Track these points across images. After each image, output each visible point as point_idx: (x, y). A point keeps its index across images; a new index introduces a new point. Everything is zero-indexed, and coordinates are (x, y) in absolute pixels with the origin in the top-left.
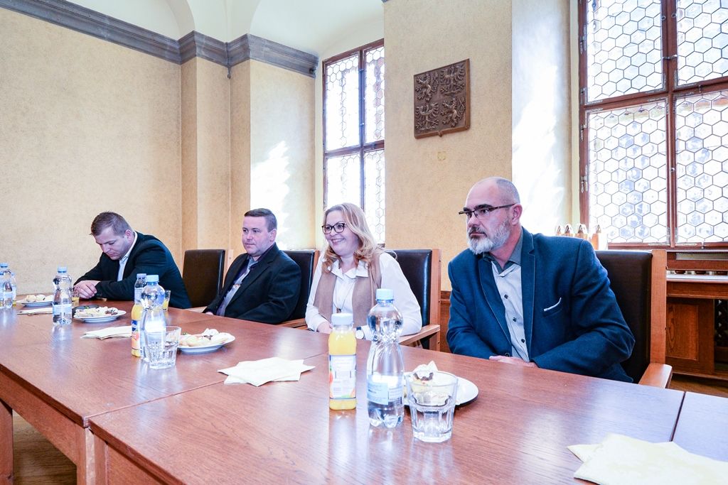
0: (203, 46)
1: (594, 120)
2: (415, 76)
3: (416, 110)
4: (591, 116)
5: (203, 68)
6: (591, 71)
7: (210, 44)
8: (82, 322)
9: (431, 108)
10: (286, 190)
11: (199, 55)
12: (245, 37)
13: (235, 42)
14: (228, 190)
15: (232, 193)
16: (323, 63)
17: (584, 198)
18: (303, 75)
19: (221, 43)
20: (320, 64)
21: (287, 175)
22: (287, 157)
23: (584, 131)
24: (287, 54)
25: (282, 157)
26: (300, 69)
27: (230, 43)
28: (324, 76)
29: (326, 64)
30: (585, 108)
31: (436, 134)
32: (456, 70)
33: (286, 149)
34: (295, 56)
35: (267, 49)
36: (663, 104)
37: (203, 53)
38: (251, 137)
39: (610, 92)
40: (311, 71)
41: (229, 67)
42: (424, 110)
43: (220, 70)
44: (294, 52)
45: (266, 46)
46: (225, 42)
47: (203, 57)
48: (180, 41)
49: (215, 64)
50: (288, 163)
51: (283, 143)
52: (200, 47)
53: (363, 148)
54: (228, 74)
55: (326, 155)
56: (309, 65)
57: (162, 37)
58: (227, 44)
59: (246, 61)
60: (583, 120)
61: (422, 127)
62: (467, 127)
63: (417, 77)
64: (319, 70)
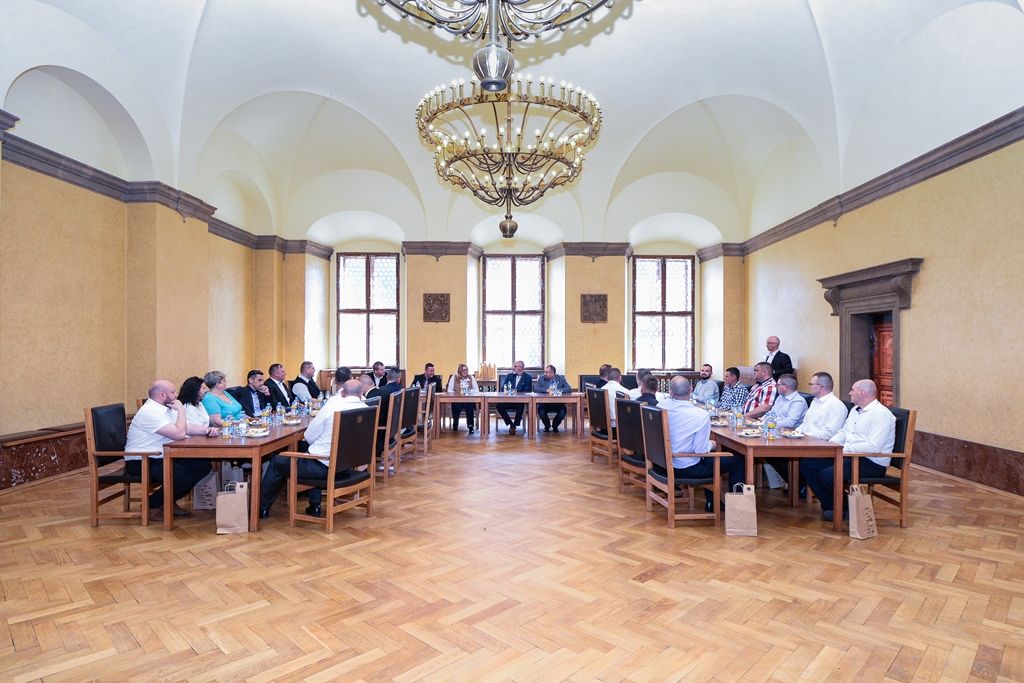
1: (489, 317)
3: (425, 309)
5: (276, 256)
9: (432, 309)
12: (304, 241)
15: (286, 334)
17: (484, 348)
18: (325, 260)
20: (335, 254)
23: (484, 322)
26: (325, 257)
27: (289, 240)
28: (338, 262)
30: (485, 312)
31: (435, 321)
32: (444, 297)
34: (324, 250)
36: (511, 316)
39: (494, 308)
42: (429, 309)
43: (279, 256)
44: (324, 248)
45: (314, 246)
49: (278, 251)
53: (369, 311)
54: (283, 258)
55: (339, 311)
56: (328, 254)
58: (287, 240)
59: (301, 254)
60: (484, 317)
61: (429, 316)
62: (449, 321)
63: (425, 295)
64: (334, 257)
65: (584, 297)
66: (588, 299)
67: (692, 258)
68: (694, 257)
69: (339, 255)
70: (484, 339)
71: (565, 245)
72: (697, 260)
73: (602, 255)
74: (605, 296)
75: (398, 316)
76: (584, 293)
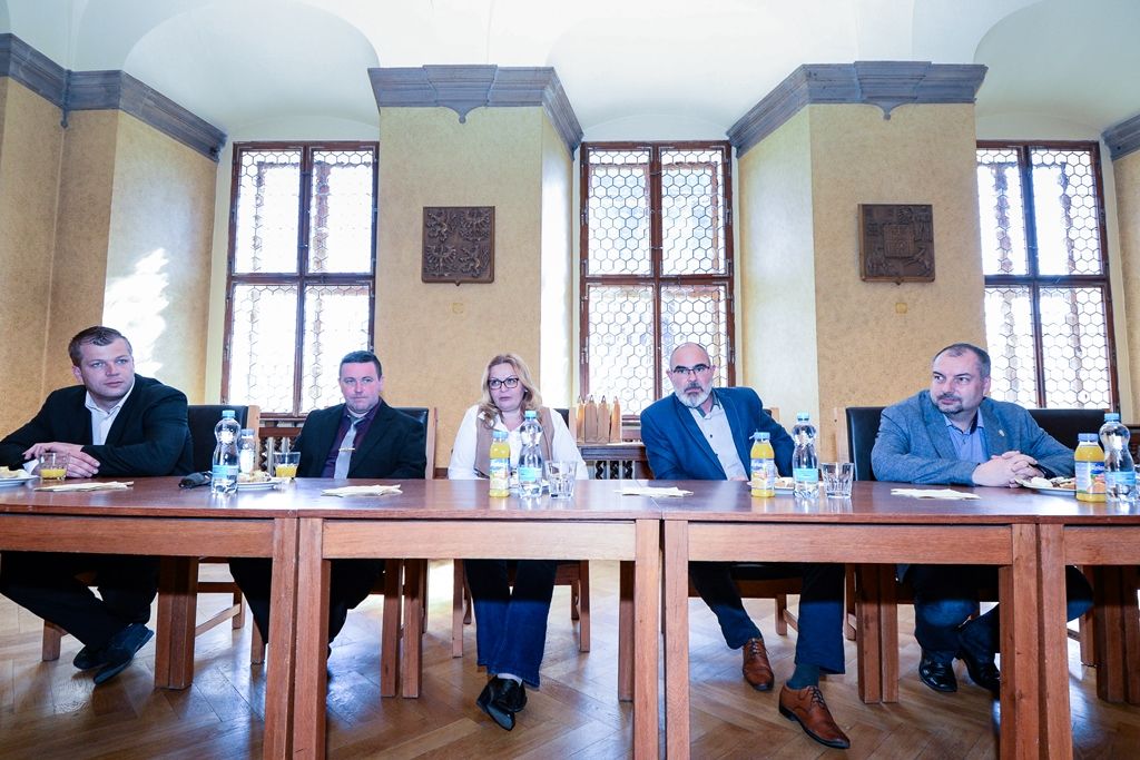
0: (24, 63)
1: (595, 293)
2: (426, 208)
3: (427, 249)
4: (591, 289)
5: (19, 99)
6: (592, 244)
7: (40, 64)
9: (447, 250)
10: (160, 325)
11: (14, 76)
12: (114, 74)
13: (89, 75)
14: (45, 312)
15: (52, 320)
16: (235, 146)
17: (584, 368)
18: (199, 155)
19: (60, 69)
20: (230, 147)
21: (164, 303)
22: (165, 275)
23: (585, 303)
24: (180, 118)
25: (159, 273)
26: (197, 144)
27: (76, 74)
28: (235, 166)
29: (241, 148)
30: (586, 281)
31: (453, 282)
32: (480, 215)
33: (166, 261)
34: (193, 124)
35: (151, 103)
36: (650, 289)
37: (22, 75)
38: (111, 231)
39: (609, 270)
40: (212, 152)
41: (66, 109)
42: (438, 250)
43: (48, 110)
44: (192, 119)
45: (149, 98)
46: (66, 68)
47: (20, 81)
49: (40, 97)
50: (167, 284)
51: (160, 252)
52: (17, 63)
53: (303, 279)
54: (62, 119)
55: (233, 280)
56: (210, 142)
58: (69, 72)
59: (108, 112)
60: (584, 291)
61: (435, 270)
62: (491, 280)
63: (427, 210)
64: (226, 154)
65: (867, 210)
66: (877, 217)
67: (1092, 148)
68: (1097, 144)
69: (239, 149)
70: (583, 344)
71: (810, 73)
72: (1105, 152)
73: (914, 100)
74: (927, 209)
75: (373, 291)
76: (869, 201)
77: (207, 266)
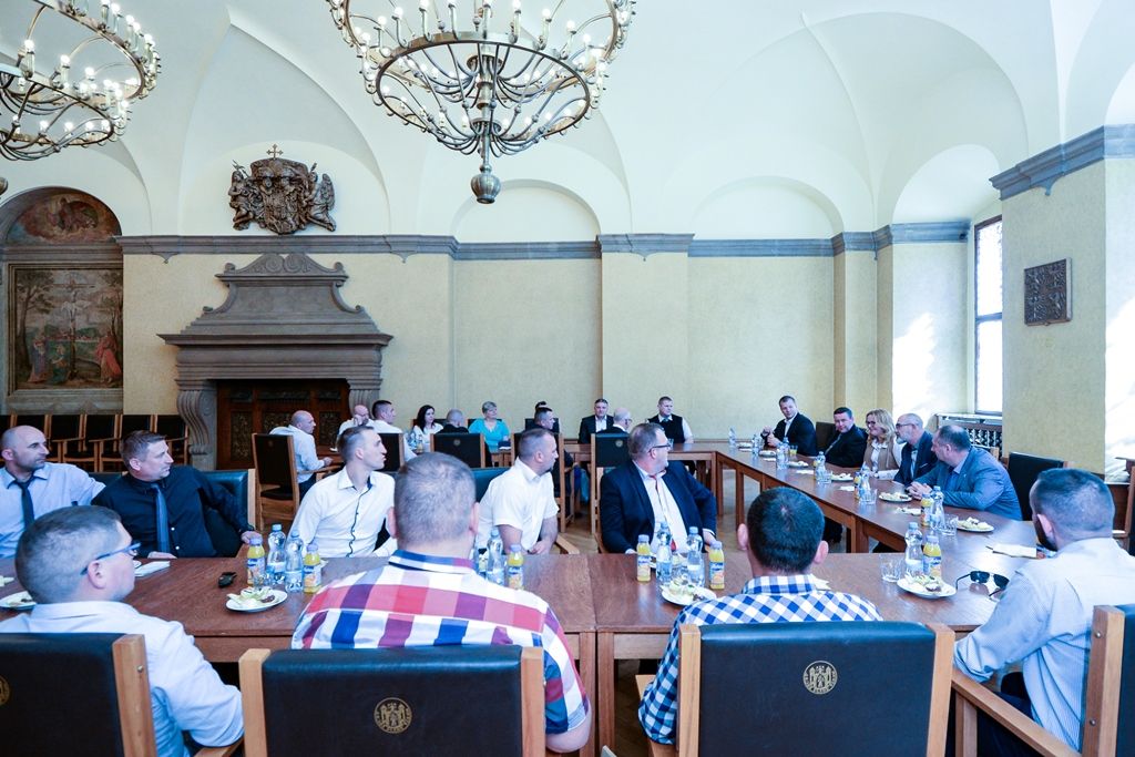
0: (851, 241)
2: (1026, 270)
3: (1026, 301)
5: (851, 258)
7: (856, 237)
8: (762, 456)
9: (1038, 300)
11: (848, 248)
12: (887, 227)
13: (880, 231)
14: (874, 359)
15: (878, 362)
16: (976, 227)
19: (868, 234)
20: (973, 228)
24: (933, 229)
26: (950, 238)
27: (876, 232)
28: (976, 240)
29: (979, 227)
31: (1043, 324)
34: (942, 228)
35: (911, 231)
37: (851, 247)
40: (963, 237)
41: (876, 250)
42: (1033, 301)
43: (868, 255)
44: (940, 225)
45: (909, 229)
46: (871, 231)
47: (851, 249)
48: (833, 239)
49: (862, 252)
52: (848, 242)
54: (875, 257)
55: (979, 320)
56: (959, 232)
57: (818, 240)
58: (872, 233)
59: (890, 245)
63: (1026, 272)
64: (970, 235)
77: (965, 312)
